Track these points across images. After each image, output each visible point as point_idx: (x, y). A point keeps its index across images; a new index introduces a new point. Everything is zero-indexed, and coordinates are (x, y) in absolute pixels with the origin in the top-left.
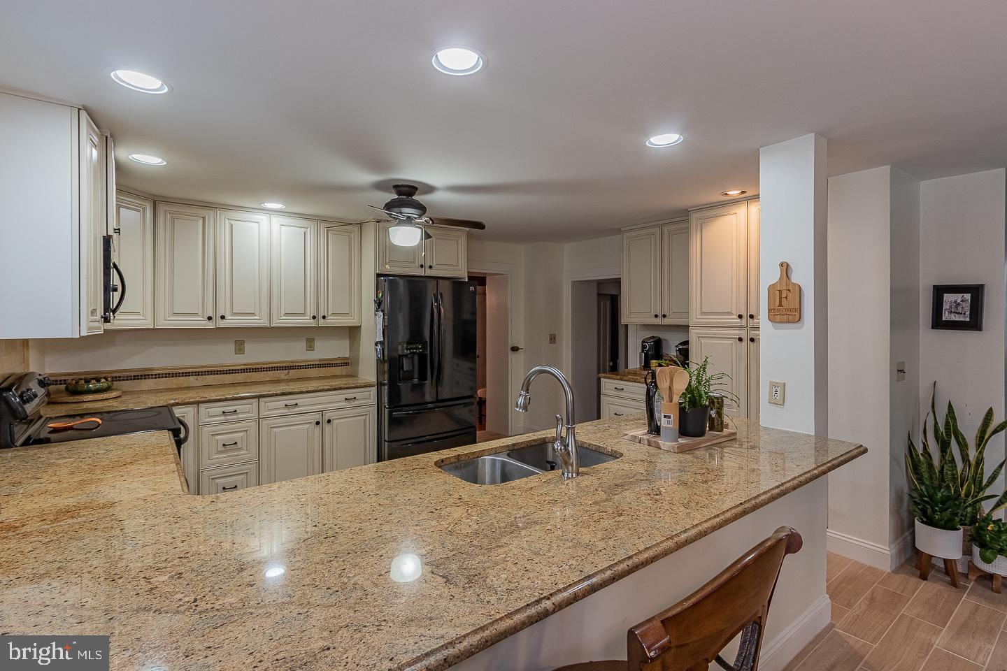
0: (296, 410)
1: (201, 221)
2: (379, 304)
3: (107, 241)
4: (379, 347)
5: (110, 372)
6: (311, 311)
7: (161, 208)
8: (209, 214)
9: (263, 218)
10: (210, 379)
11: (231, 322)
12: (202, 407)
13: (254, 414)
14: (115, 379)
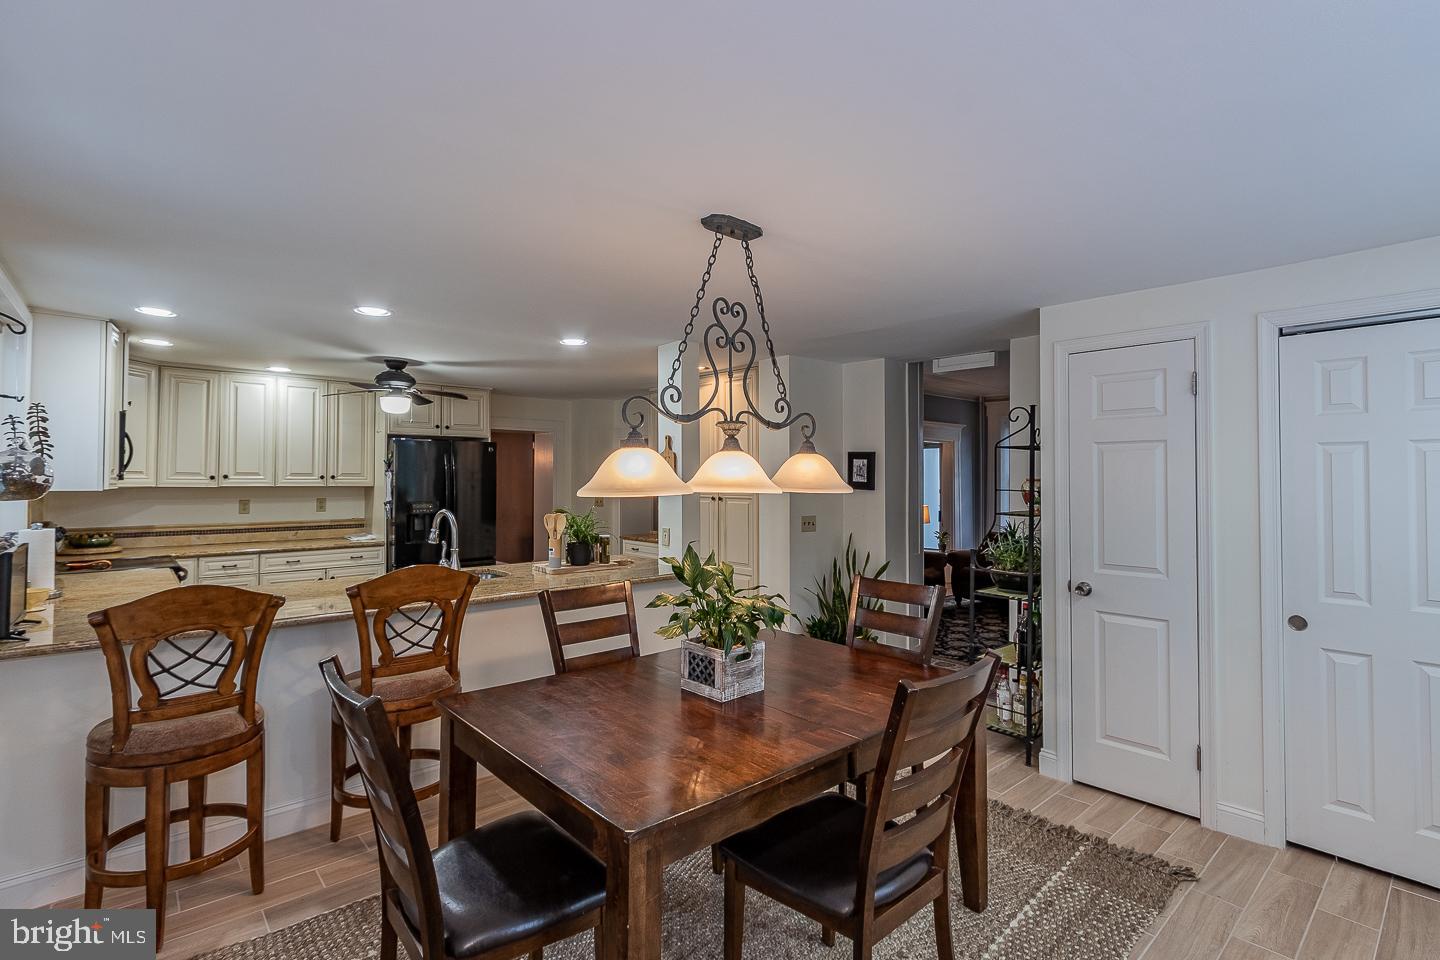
0: (298, 567)
1: (205, 385)
2: (389, 464)
3: (123, 415)
4: (388, 506)
5: (111, 529)
6: (319, 471)
7: (166, 373)
8: (214, 378)
9: (269, 380)
10: (211, 538)
11: (234, 481)
12: (203, 561)
13: (254, 570)
14: (118, 536)
